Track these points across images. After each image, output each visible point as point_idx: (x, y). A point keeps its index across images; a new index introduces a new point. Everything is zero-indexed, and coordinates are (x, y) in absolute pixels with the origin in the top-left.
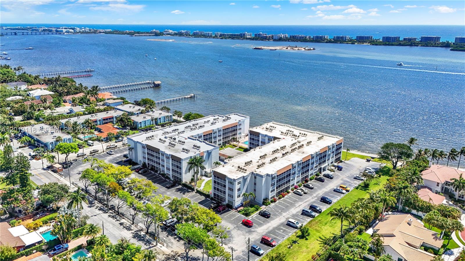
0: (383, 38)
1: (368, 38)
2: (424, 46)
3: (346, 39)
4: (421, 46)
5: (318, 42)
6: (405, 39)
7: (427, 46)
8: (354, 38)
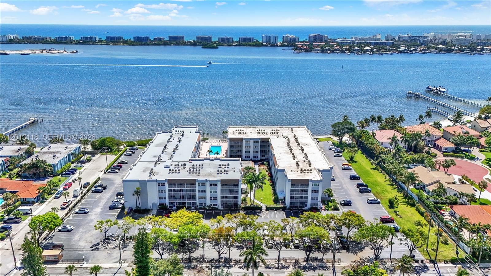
0: (134, 38)
1: (119, 38)
2: (175, 45)
3: (96, 40)
4: (174, 45)
5: (65, 44)
6: (155, 39)
7: (179, 45)
8: (104, 38)
